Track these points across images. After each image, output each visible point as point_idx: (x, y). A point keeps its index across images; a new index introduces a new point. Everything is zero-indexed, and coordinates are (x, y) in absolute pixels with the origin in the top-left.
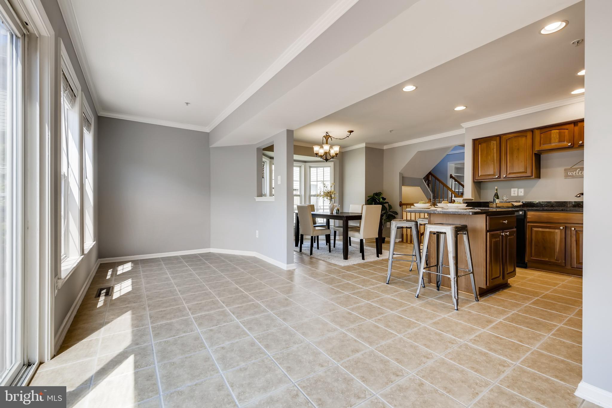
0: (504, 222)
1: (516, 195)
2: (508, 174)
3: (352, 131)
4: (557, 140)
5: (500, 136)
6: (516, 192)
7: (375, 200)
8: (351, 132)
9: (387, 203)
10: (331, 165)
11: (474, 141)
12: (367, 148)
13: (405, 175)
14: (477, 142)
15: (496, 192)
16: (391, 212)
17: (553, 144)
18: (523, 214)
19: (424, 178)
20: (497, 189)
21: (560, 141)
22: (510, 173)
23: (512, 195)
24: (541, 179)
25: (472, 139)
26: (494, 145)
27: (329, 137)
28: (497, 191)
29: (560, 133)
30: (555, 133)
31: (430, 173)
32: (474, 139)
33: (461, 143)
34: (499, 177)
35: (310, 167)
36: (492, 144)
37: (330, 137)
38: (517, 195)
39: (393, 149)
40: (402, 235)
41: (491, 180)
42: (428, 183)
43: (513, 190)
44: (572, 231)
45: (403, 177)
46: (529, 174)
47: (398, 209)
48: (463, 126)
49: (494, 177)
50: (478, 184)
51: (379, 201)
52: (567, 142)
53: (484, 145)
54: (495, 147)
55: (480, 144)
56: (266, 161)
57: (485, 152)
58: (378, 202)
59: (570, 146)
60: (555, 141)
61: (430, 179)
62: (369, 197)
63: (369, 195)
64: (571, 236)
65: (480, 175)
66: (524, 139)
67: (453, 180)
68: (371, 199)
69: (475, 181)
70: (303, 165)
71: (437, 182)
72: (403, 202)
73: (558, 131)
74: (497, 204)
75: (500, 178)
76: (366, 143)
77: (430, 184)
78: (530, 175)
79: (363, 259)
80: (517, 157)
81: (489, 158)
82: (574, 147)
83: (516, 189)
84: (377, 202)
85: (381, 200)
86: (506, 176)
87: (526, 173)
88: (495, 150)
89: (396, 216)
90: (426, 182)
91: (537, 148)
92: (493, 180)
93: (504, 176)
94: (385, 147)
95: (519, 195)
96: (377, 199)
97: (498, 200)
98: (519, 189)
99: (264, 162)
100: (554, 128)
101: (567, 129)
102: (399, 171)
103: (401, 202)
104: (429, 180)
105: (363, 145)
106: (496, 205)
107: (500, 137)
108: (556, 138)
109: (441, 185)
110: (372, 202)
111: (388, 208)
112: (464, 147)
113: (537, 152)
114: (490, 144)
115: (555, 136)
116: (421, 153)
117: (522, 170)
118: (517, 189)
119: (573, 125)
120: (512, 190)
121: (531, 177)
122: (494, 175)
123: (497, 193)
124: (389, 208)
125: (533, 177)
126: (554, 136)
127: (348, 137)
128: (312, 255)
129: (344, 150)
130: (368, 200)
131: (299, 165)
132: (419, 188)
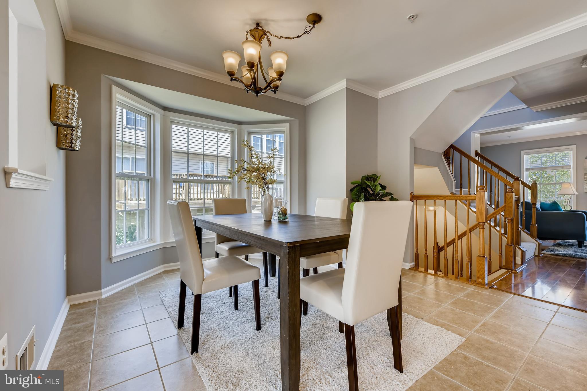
3: (320, 18)
7: (366, 189)
8: (316, 18)
10: (284, 129)
12: (349, 91)
13: (419, 145)
19: (443, 154)
27: (262, 32)
31: (453, 146)
35: (250, 133)
37: (265, 33)
39: (396, 96)
40: (417, 256)
45: (414, 147)
51: (374, 192)
56: (154, 115)
58: (372, 193)
62: (353, 183)
63: (353, 181)
68: (357, 188)
70: (235, 128)
71: (465, 160)
72: (416, 194)
76: (348, 80)
84: (369, 192)
85: (379, 188)
94: (381, 95)
96: (370, 187)
99: (151, 116)
102: (410, 135)
103: (412, 193)
105: (342, 85)
110: (361, 193)
127: (309, 33)
128: (197, 352)
129: (307, 102)
130: (351, 190)
131: (229, 129)
132: (436, 169)
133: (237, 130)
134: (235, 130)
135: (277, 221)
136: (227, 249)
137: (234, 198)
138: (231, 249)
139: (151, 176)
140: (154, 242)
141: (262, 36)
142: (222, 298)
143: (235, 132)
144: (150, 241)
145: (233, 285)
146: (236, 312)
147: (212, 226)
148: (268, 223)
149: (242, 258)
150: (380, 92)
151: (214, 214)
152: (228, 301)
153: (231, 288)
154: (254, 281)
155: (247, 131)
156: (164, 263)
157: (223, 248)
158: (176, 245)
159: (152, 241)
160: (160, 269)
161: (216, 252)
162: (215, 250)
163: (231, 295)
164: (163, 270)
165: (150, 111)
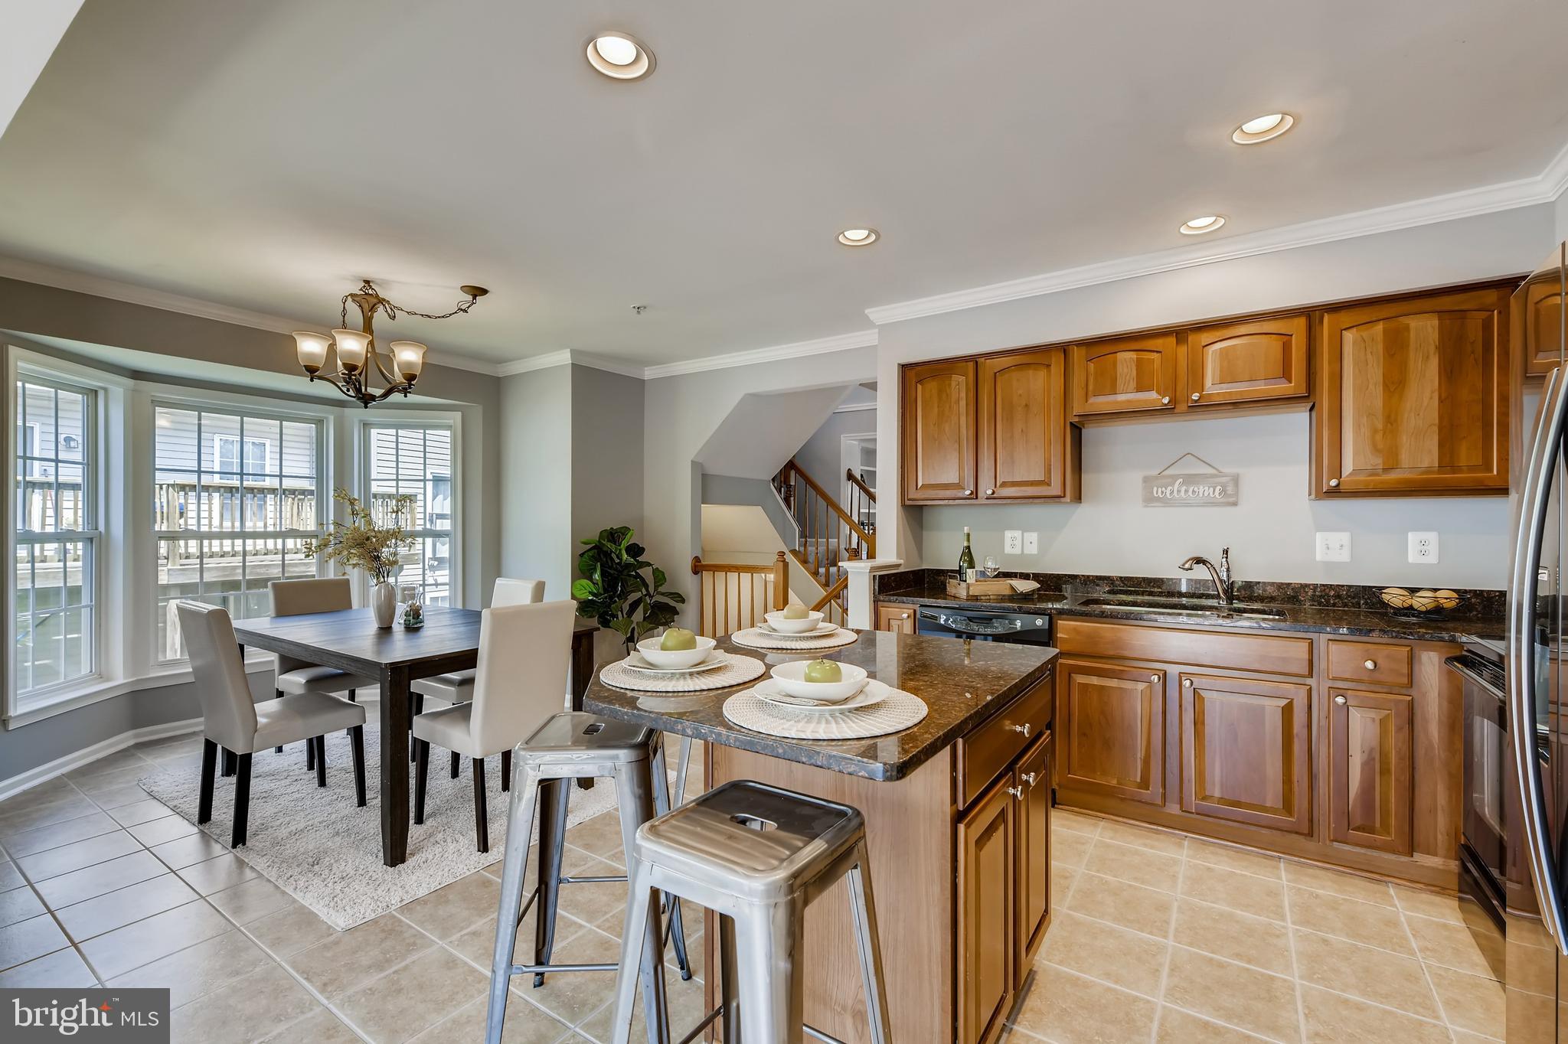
0: (1018, 729)
1: (1017, 551)
2: (998, 485)
3: (484, 292)
4: (1133, 385)
5: (974, 360)
6: (1018, 543)
7: (607, 554)
8: (478, 292)
9: (649, 564)
10: (452, 422)
11: (905, 369)
12: (575, 367)
13: (713, 470)
14: (911, 374)
15: (966, 544)
16: (663, 594)
17: (1121, 397)
18: (1046, 627)
19: (773, 480)
20: (968, 535)
21: (1139, 389)
22: (1004, 484)
23: (1006, 552)
24: (1082, 505)
25: (899, 364)
26: (959, 385)
27: (375, 301)
28: (968, 540)
29: (1139, 363)
30: (1126, 359)
31: (791, 465)
32: (903, 366)
33: (866, 376)
34: (975, 494)
35: (367, 426)
36: (953, 384)
37: (382, 301)
38: (1020, 552)
39: (671, 381)
41: (951, 502)
42: (786, 493)
43: (1010, 535)
44: (1183, 688)
45: (703, 475)
46: (1055, 489)
47: (687, 582)
48: (872, 317)
49: (960, 495)
50: (915, 513)
51: (621, 560)
52: (1159, 393)
53: (932, 386)
54: (963, 395)
55: (920, 381)
56: (105, 390)
57: (936, 410)
58: (617, 561)
59: (1166, 405)
60: (1127, 388)
61: (793, 483)
62: (584, 544)
63: (584, 539)
64: (1181, 706)
65: (920, 485)
66: (1042, 374)
67: (856, 488)
68: (593, 552)
69: (908, 503)
70: (330, 416)
71: (811, 492)
72: (705, 561)
73: (1133, 355)
74: (971, 588)
75: (977, 498)
76: (573, 352)
77: (792, 499)
78: (1059, 492)
79: (484, 846)
80: (1022, 431)
81: (947, 429)
82: (1176, 411)
83: (1018, 534)
84: (613, 560)
85: (626, 555)
86: (993, 493)
87: (1049, 485)
88: (963, 403)
89: (678, 606)
90: (780, 492)
91: (1078, 408)
92: (957, 502)
93: (989, 492)
94: (649, 373)
95: (1025, 552)
97: (972, 570)
98: (1025, 534)
99: (96, 391)
100: (1122, 346)
101: (1157, 352)
102: (692, 455)
103: (697, 559)
104: (789, 486)
105: (562, 358)
106: (968, 593)
107: (977, 362)
108: (1128, 378)
109: (822, 503)
110: (598, 560)
111: (650, 581)
112: (876, 391)
113: (1076, 419)
114: (950, 385)
115: (1125, 370)
116: (756, 402)
117: (1039, 476)
118: (1020, 532)
119: (1174, 340)
120: (1008, 534)
121: (1062, 500)
122: (959, 486)
123: (968, 548)
124: (655, 583)
125: (1068, 499)
126: (1123, 370)
127: (465, 311)
128: (244, 844)
129: (502, 371)
130: (582, 555)
131: (312, 416)
132: (758, 510)
133: (332, 418)
134: (327, 418)
135: (402, 627)
136: (304, 681)
137: (325, 578)
138: (311, 682)
139: (96, 529)
140: (108, 680)
141: (375, 305)
142: (291, 774)
143: (327, 422)
144: (96, 679)
145: (314, 735)
146: (322, 790)
147: (267, 642)
148: (385, 630)
149: (343, 696)
150: (646, 368)
151: (273, 615)
152: (306, 777)
153: (310, 741)
154: (354, 728)
155: (360, 421)
156: (134, 726)
157: (296, 681)
158: (195, 678)
159: (101, 678)
160: (122, 742)
161: (277, 689)
162: (276, 686)
163: (311, 767)
164: (132, 742)
165: (94, 383)
